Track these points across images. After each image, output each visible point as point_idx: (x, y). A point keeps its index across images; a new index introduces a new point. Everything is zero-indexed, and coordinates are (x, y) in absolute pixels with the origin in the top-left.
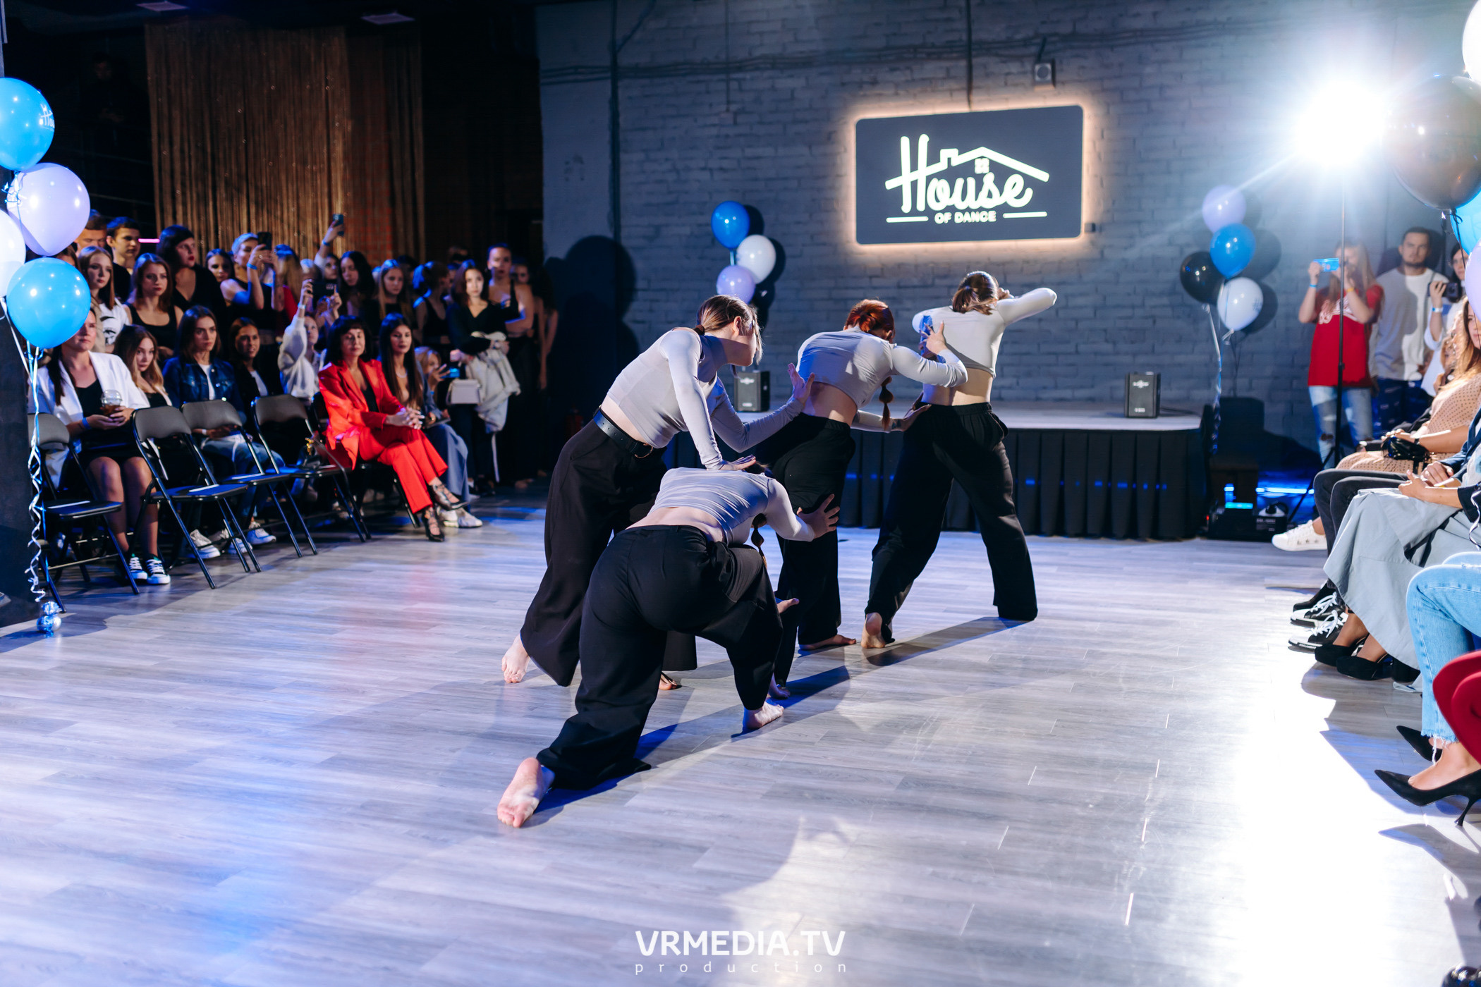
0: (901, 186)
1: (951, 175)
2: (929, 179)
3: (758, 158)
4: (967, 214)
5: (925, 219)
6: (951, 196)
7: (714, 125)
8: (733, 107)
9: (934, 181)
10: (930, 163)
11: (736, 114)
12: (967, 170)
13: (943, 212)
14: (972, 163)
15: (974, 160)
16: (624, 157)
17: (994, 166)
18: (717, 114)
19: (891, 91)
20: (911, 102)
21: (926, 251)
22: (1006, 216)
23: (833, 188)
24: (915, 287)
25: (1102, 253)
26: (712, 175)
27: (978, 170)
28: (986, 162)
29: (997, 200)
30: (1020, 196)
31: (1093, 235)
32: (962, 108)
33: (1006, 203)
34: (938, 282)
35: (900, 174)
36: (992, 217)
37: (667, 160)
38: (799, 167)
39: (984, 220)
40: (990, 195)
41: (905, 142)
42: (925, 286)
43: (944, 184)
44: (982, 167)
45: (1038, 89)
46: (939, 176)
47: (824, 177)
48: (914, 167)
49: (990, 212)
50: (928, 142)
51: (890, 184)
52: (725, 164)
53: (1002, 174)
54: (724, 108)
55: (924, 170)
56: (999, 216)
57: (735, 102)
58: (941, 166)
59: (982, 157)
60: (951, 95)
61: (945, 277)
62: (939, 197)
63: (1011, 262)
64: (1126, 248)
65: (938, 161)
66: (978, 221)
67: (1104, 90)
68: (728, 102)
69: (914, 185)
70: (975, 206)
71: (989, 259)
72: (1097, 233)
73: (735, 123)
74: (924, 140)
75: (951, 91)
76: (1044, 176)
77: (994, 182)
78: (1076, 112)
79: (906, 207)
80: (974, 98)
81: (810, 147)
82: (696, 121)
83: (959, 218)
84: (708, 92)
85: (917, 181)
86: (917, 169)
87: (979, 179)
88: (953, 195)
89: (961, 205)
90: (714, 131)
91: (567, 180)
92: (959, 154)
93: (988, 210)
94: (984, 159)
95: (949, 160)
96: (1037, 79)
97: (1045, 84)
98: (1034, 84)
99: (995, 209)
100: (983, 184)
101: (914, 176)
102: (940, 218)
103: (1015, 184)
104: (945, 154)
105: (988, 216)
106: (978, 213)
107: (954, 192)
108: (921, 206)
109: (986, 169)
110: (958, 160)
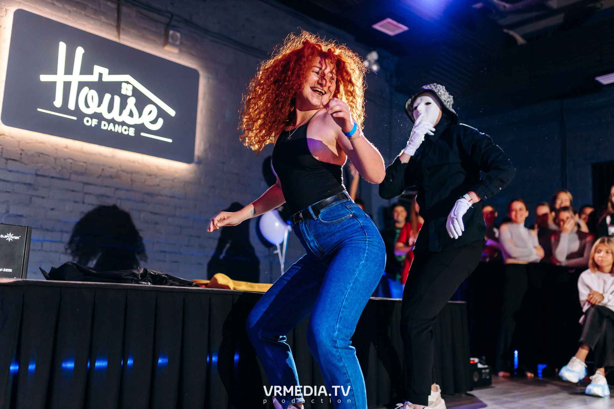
0: (55, 83)
1: (101, 88)
2: (81, 85)
4: (112, 124)
5: (75, 118)
6: (99, 106)
9: (86, 90)
10: (82, 73)
12: (114, 88)
13: (92, 116)
14: (118, 85)
15: (121, 83)
21: (67, 148)
22: (143, 134)
24: (52, 177)
27: (123, 92)
28: (130, 87)
29: (136, 120)
30: (154, 122)
31: (198, 166)
33: (143, 123)
34: (73, 177)
35: (56, 74)
36: (132, 132)
39: (126, 133)
40: (131, 114)
41: (62, 47)
42: (63, 179)
43: (93, 93)
44: (126, 90)
45: (168, 48)
46: (91, 85)
48: (69, 70)
49: (131, 129)
50: (84, 54)
51: (44, 78)
53: (141, 101)
55: (76, 78)
56: (137, 133)
58: (94, 78)
59: (128, 83)
61: (82, 174)
63: (137, 173)
65: (92, 74)
66: (120, 132)
69: (67, 86)
70: (119, 119)
71: (120, 166)
74: (80, 51)
76: (172, 113)
77: (136, 105)
78: (194, 75)
79: (58, 103)
80: (121, 34)
83: (105, 126)
85: (70, 83)
86: (71, 73)
87: (124, 99)
88: (102, 105)
89: (107, 116)
92: (109, 74)
93: (129, 126)
94: (129, 85)
95: (101, 75)
96: (170, 40)
97: (174, 45)
98: (166, 42)
99: (134, 126)
100: (127, 104)
101: (68, 78)
102: (88, 121)
103: (151, 112)
104: (98, 69)
105: (129, 130)
106: (120, 126)
107: (102, 103)
108: (71, 106)
109: (130, 93)
110: (108, 78)
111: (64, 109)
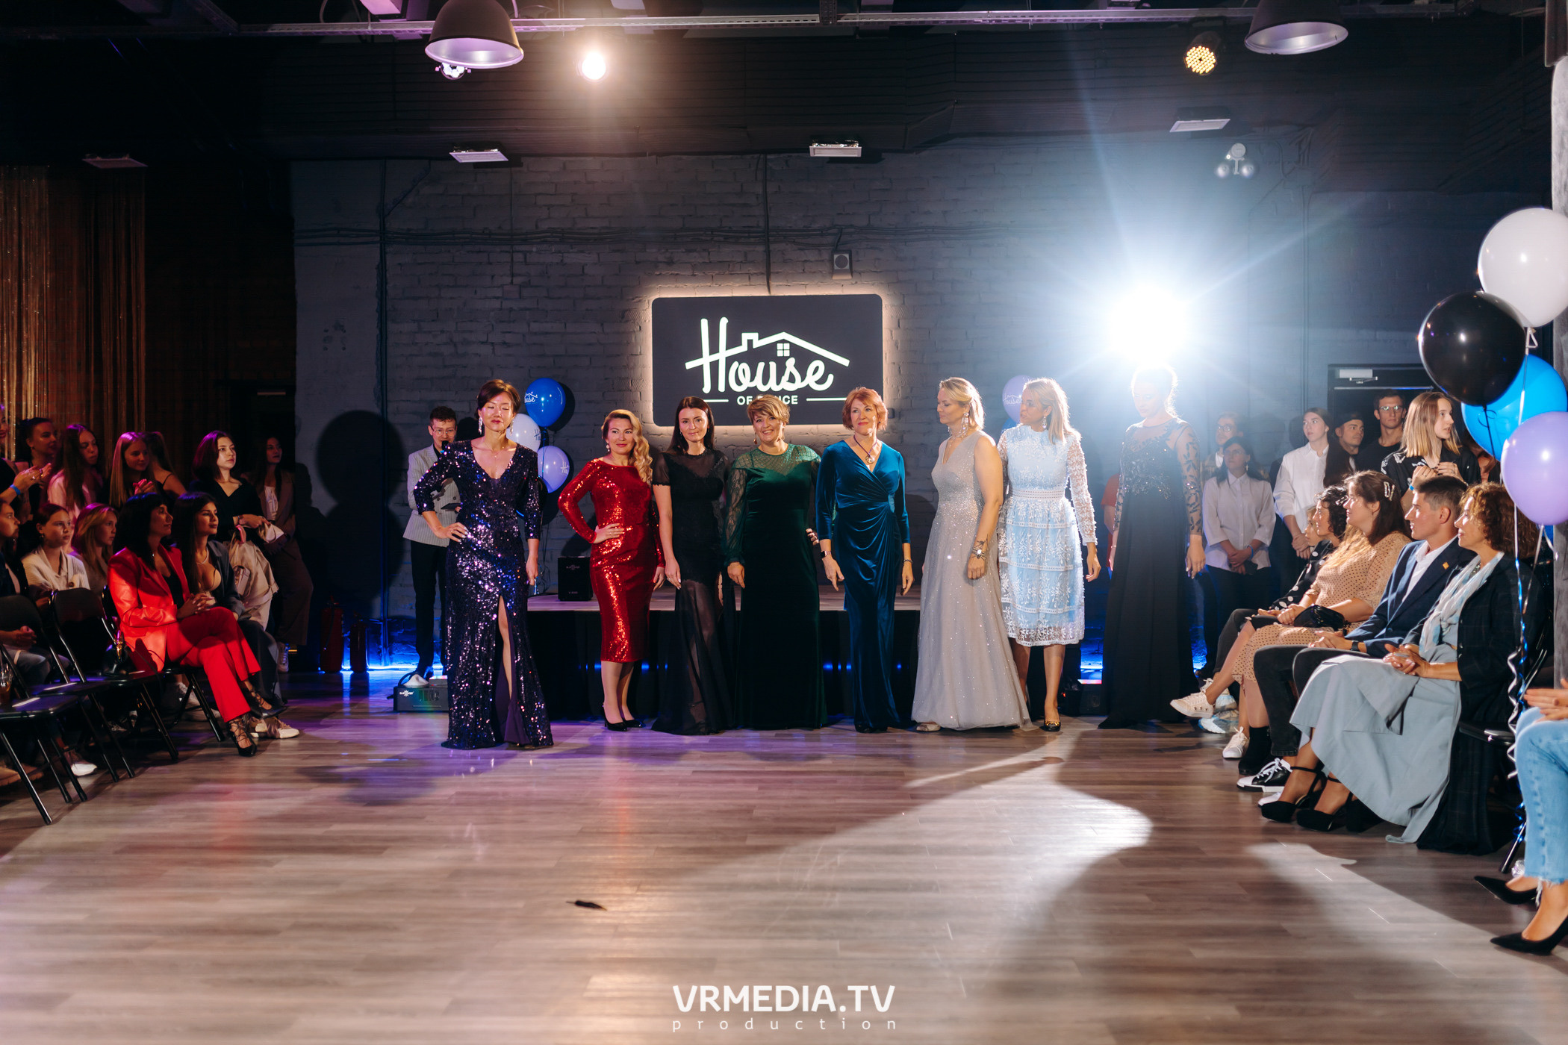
0: (702, 366)
1: (752, 357)
2: (730, 361)
3: (547, 333)
5: (727, 401)
6: (752, 379)
7: (497, 298)
8: (517, 280)
9: (735, 364)
10: (728, 348)
11: (520, 286)
12: (768, 353)
13: (745, 393)
14: (774, 345)
15: (775, 344)
16: (392, 327)
17: (795, 350)
18: (502, 286)
19: (689, 273)
20: (709, 284)
21: (726, 433)
22: (808, 400)
23: (627, 367)
25: (902, 437)
26: (493, 349)
27: (780, 354)
28: (787, 346)
29: (799, 384)
31: (892, 420)
32: (763, 293)
33: (808, 388)
35: (702, 357)
36: (795, 400)
37: (442, 332)
38: (590, 344)
39: (787, 404)
40: (792, 379)
41: (704, 323)
43: (745, 366)
44: (783, 351)
45: (835, 278)
46: (740, 358)
47: (619, 355)
48: (714, 349)
49: (793, 397)
50: (728, 325)
51: (690, 365)
52: (508, 338)
53: (803, 359)
54: (508, 280)
55: (723, 354)
56: (801, 400)
57: (520, 275)
58: (743, 348)
59: (783, 341)
60: (750, 279)
62: (743, 379)
64: (924, 435)
65: (739, 344)
67: (899, 282)
68: (513, 275)
69: (714, 365)
70: (776, 388)
72: (896, 419)
73: (520, 297)
74: (724, 322)
75: (750, 276)
76: (845, 362)
77: (794, 366)
78: (875, 302)
79: (707, 388)
80: (773, 283)
81: (602, 325)
82: (476, 292)
84: (490, 264)
85: (717, 362)
86: (717, 351)
87: (781, 364)
88: (756, 377)
89: (763, 388)
90: (497, 304)
91: (326, 349)
92: (759, 339)
93: (790, 393)
94: (786, 344)
95: (750, 342)
96: (836, 267)
97: (843, 272)
98: (833, 272)
99: (797, 392)
100: (786, 367)
101: (714, 358)
102: (741, 400)
103: (817, 369)
104: (746, 337)
105: (790, 399)
106: (780, 397)
107: (755, 375)
108: (722, 388)
109: (787, 354)
110: (758, 343)
111: (715, 393)
